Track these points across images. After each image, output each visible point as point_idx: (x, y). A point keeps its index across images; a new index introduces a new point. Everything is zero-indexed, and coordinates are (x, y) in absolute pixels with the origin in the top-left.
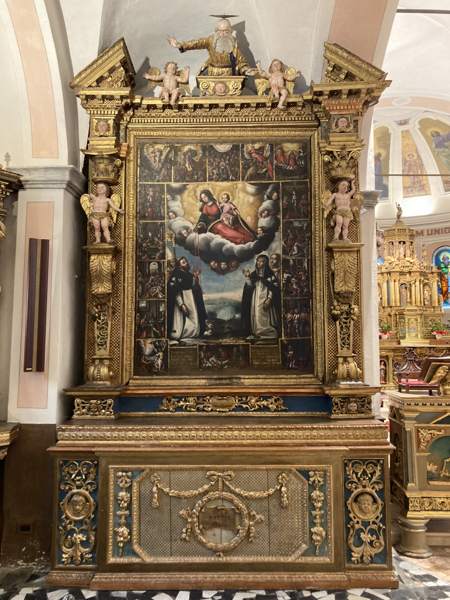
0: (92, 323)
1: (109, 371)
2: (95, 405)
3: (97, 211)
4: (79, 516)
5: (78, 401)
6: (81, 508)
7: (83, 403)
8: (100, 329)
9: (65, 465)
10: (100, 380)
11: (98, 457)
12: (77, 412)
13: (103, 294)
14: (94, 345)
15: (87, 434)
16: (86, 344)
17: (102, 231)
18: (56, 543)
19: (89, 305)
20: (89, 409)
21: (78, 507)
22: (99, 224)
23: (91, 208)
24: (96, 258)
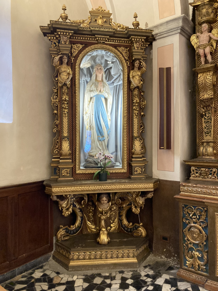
0: (201, 119)
1: (213, 150)
2: (204, 171)
3: (202, 44)
4: (196, 241)
5: (193, 168)
6: (197, 236)
7: (196, 170)
8: (206, 123)
9: (186, 207)
10: (207, 156)
11: (207, 206)
12: (193, 175)
13: (207, 99)
14: (202, 133)
15: (199, 190)
16: (197, 133)
17: (205, 56)
18: (182, 253)
19: (199, 107)
20: (201, 174)
21: (195, 235)
22: (204, 53)
23: (198, 43)
24: (202, 75)
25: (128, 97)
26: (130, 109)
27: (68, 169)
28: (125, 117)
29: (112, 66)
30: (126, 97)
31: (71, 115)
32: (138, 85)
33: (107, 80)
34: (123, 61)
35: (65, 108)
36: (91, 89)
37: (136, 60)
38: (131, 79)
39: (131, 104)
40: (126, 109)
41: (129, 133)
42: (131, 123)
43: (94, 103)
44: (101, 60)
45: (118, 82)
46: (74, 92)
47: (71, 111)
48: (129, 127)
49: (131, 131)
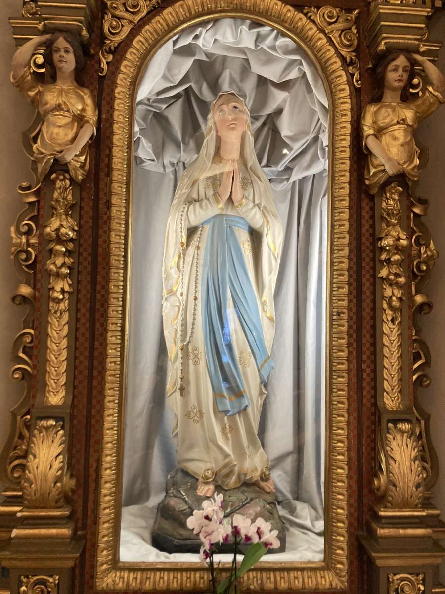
25: (355, 225)
26: (364, 280)
27: (51, 576)
28: (338, 314)
29: (285, 101)
30: (347, 224)
31: (88, 305)
32: (405, 166)
33: (264, 162)
34: (332, 64)
35: (58, 275)
36: (195, 196)
37: (392, 52)
38: (372, 143)
39: (367, 256)
40: (345, 278)
41: (360, 388)
42: (368, 345)
43: (202, 253)
44: (242, 81)
45: (310, 165)
46: (105, 203)
47: (89, 287)
48: (360, 362)
49: (368, 379)
